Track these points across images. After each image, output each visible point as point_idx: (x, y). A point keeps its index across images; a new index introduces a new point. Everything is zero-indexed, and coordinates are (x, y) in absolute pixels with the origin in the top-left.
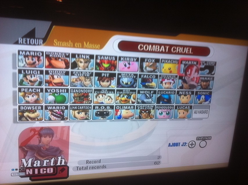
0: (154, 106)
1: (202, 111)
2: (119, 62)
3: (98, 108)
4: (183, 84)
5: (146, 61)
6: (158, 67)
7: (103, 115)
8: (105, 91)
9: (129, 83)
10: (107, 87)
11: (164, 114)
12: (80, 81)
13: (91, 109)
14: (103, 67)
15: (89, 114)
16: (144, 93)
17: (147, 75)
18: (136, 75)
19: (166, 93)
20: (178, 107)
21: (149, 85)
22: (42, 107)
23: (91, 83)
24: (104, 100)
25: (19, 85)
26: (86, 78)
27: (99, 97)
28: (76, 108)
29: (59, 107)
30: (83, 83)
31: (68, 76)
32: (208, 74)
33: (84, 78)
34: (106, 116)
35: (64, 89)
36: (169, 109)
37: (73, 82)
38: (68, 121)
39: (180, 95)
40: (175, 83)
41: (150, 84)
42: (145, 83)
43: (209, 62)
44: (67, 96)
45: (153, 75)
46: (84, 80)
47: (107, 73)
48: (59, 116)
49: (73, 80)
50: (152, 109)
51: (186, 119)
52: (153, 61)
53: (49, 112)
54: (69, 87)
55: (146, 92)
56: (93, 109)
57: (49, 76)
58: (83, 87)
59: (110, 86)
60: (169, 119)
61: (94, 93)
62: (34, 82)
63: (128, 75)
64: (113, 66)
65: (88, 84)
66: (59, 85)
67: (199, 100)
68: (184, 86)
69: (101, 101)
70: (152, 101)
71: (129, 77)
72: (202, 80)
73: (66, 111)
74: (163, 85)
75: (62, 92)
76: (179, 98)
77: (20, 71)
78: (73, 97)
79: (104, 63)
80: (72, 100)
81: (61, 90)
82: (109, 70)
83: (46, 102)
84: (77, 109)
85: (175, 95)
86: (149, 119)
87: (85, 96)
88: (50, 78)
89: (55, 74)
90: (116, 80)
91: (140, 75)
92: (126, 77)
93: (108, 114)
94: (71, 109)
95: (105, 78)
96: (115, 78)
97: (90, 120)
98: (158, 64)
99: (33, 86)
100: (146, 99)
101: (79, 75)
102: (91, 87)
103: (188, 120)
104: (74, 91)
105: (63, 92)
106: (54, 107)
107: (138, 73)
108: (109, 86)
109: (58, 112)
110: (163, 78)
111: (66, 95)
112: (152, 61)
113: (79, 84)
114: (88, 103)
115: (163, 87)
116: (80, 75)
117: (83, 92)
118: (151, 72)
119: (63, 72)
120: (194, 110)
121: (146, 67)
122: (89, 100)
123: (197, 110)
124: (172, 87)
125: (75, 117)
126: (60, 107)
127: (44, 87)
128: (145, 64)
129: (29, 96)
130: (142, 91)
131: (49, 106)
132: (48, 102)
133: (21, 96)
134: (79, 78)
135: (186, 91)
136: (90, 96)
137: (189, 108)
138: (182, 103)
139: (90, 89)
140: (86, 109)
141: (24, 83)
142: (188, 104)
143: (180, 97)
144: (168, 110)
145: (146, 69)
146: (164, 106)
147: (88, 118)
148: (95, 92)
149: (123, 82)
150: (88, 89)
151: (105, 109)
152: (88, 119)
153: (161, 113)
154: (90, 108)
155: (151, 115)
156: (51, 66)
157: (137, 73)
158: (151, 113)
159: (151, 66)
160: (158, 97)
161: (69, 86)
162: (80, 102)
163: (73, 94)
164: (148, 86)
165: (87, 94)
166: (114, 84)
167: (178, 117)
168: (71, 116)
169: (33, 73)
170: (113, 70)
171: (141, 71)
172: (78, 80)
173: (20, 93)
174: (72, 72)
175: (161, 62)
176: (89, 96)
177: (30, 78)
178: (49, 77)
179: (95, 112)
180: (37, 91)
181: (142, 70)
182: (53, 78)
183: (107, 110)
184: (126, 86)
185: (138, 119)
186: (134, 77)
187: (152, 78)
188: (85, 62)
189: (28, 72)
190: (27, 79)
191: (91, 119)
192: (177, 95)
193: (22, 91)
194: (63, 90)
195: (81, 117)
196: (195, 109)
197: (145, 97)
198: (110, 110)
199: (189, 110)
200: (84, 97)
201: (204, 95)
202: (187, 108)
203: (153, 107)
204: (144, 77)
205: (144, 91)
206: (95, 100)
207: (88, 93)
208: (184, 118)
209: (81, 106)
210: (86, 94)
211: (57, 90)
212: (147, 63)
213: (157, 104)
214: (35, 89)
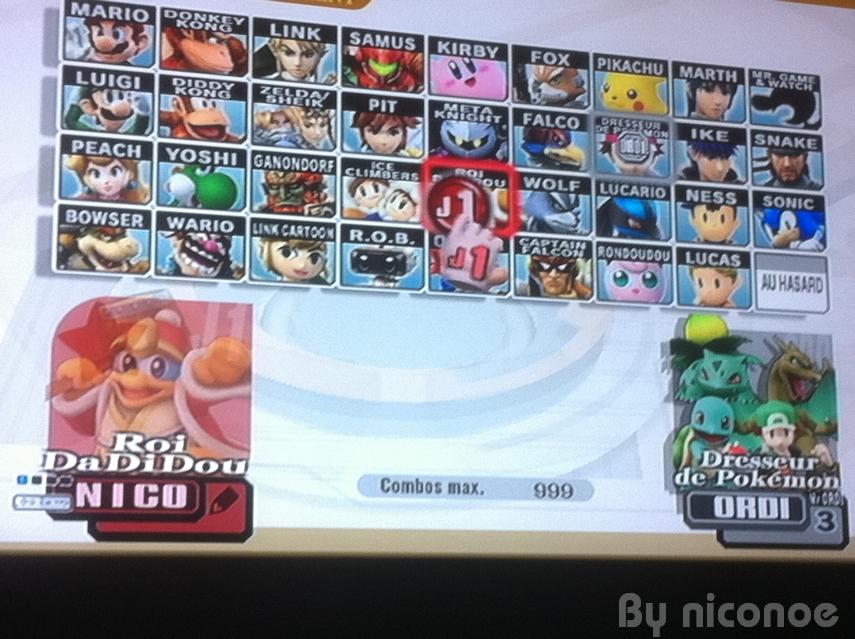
0: (589, 244)
1: (797, 278)
2: (432, 60)
3: (360, 239)
4: (695, 158)
5: (533, 60)
6: (585, 87)
7: (382, 266)
8: (385, 170)
9: (477, 143)
10: (390, 152)
11: (635, 281)
12: (288, 125)
13: (334, 240)
14: (371, 76)
15: (325, 261)
16: (541, 188)
17: (544, 114)
18: (503, 111)
19: (632, 193)
20: (688, 254)
21: (557, 155)
22: (147, 215)
23: (330, 133)
24: (385, 206)
25: (65, 125)
26: (309, 114)
27: (363, 193)
28: (275, 229)
29: (209, 223)
30: (298, 132)
31: (243, 103)
32: (794, 121)
33: (303, 113)
34: (395, 274)
35: (230, 151)
36: (653, 261)
37: (261, 126)
38: (244, 282)
39: (691, 205)
40: (662, 153)
41: (562, 152)
42: (541, 147)
43: (789, 77)
44: (239, 180)
45: (568, 115)
46: (301, 122)
47: (388, 98)
48: (210, 257)
49: (261, 119)
50: (581, 254)
51: (731, 311)
52: (564, 59)
53: (173, 240)
54: (248, 146)
55: (549, 184)
56: (342, 241)
57: (174, 99)
58: (299, 147)
59: (402, 152)
60: (658, 306)
61: (343, 174)
62: (121, 117)
63: (471, 110)
64: (410, 73)
65: (318, 139)
66: (209, 134)
67: (775, 231)
68: (701, 167)
69: (373, 211)
70: (578, 224)
71: (476, 119)
72: (773, 145)
73: (236, 240)
74: (613, 161)
75: (221, 163)
76: (687, 219)
77: (69, 75)
78: (263, 185)
79: (376, 60)
80: (261, 200)
81: (217, 154)
82: (394, 88)
83: (160, 198)
84: (280, 238)
85: (667, 203)
86: (573, 299)
87: (307, 183)
88: (178, 106)
89: (195, 92)
90: (423, 127)
91: (518, 113)
92: (462, 118)
93: (401, 266)
94: (255, 232)
95: (383, 116)
96: (420, 119)
97: (333, 286)
98: (582, 73)
99: (116, 132)
100: (550, 214)
101: (285, 103)
102: (331, 151)
103: (741, 314)
104: (267, 164)
105: (226, 162)
106: (191, 220)
107: (511, 105)
108: (398, 149)
109: (205, 243)
110: (611, 129)
111: (236, 174)
112: (560, 63)
113: (284, 136)
114: (322, 214)
115: (614, 165)
116: (289, 101)
117: (300, 171)
118: (561, 103)
119: (224, 88)
120: (760, 273)
121: (537, 83)
122: (323, 203)
123: (772, 273)
124: (651, 168)
125: (271, 267)
126: (216, 222)
127: (154, 138)
128: (532, 73)
129: (100, 168)
130: (532, 179)
131: (173, 215)
132: (169, 199)
133: (70, 168)
134: (282, 112)
135: (714, 190)
136: (328, 184)
137: (738, 263)
138: (702, 239)
139: (328, 159)
140: (314, 236)
141: (81, 119)
142: (730, 243)
143: (689, 211)
144: (650, 264)
145: (540, 91)
146: (630, 247)
147: (322, 274)
148: (347, 171)
149: (452, 138)
150: (319, 158)
151: (391, 241)
152: (325, 283)
153: (619, 275)
154: (330, 233)
155: (579, 284)
156: (179, 59)
157: (504, 104)
158: (575, 273)
159: (555, 79)
160: (600, 205)
161: (248, 141)
162: (289, 206)
163: (262, 172)
164: (556, 161)
165: (315, 178)
166: (416, 144)
167: (697, 301)
168: (258, 262)
169: (116, 87)
170: (411, 88)
171: (519, 97)
172: (281, 119)
173: (65, 156)
174: (257, 88)
175: (596, 68)
176: (325, 187)
177: (107, 102)
178: (175, 102)
179: (352, 255)
180: (130, 155)
181: (524, 96)
182: (190, 109)
183: (399, 248)
184: (467, 152)
185: (525, 295)
186: (493, 120)
187: (567, 129)
188: (302, 54)
189: (99, 80)
190: (95, 106)
191: (334, 281)
192: (680, 204)
193: (74, 150)
194: (226, 154)
195: (297, 272)
196: (763, 268)
197: (546, 203)
198: (408, 250)
199: (739, 270)
200: (307, 189)
201: (791, 209)
202: (727, 263)
203: (584, 247)
204: (535, 123)
205: (539, 180)
206: (348, 203)
207: (320, 173)
208: (722, 305)
209: (297, 223)
210: (312, 177)
211: (202, 153)
212: (542, 67)
213: (599, 234)
214: (123, 146)
